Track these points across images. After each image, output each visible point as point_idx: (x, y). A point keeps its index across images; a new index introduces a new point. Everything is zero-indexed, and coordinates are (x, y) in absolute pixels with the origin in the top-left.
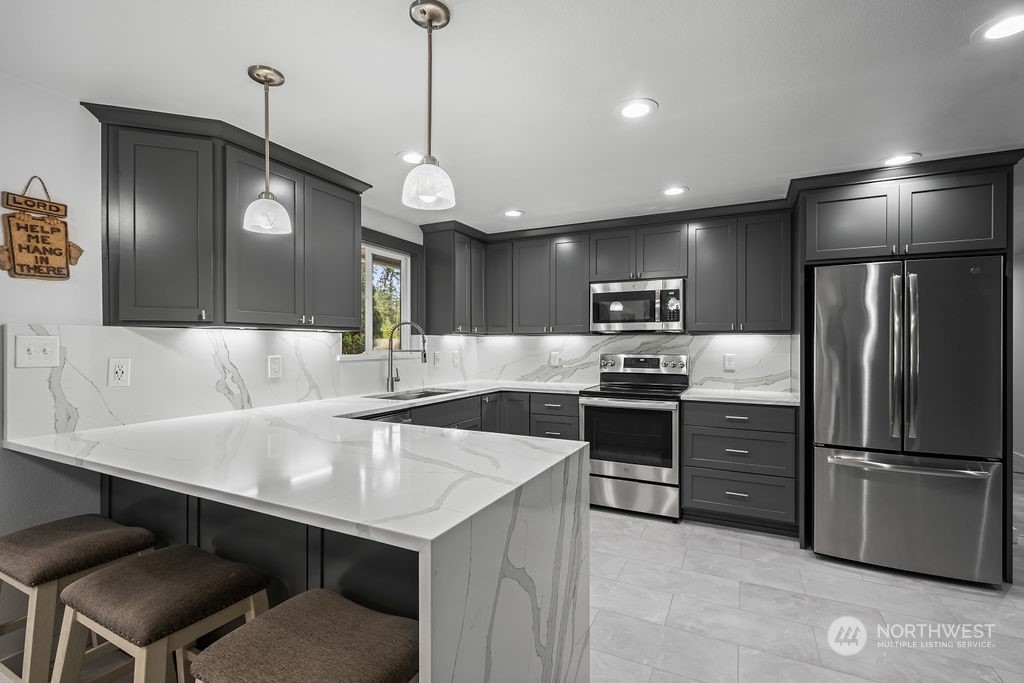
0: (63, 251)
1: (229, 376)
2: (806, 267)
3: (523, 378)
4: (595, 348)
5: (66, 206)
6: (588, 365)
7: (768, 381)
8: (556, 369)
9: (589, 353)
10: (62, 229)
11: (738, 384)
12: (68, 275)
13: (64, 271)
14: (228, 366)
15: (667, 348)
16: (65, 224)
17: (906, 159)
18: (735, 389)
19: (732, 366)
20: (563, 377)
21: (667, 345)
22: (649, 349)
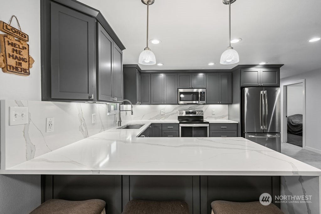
0: (27, 60)
1: (83, 124)
2: (241, 87)
3: (151, 119)
4: (175, 109)
5: (28, 36)
6: (173, 114)
7: (222, 117)
8: (162, 115)
9: (173, 110)
10: (27, 47)
11: (216, 118)
12: (29, 74)
13: (28, 72)
14: (82, 119)
15: (197, 109)
16: (28, 45)
17: (264, 63)
18: (215, 119)
19: (214, 113)
20: (165, 118)
21: (197, 107)
22: (192, 109)
